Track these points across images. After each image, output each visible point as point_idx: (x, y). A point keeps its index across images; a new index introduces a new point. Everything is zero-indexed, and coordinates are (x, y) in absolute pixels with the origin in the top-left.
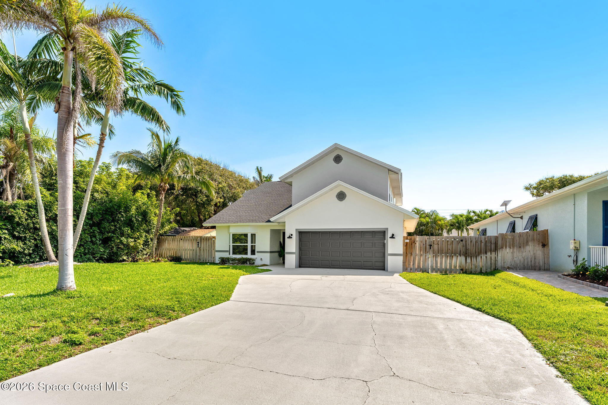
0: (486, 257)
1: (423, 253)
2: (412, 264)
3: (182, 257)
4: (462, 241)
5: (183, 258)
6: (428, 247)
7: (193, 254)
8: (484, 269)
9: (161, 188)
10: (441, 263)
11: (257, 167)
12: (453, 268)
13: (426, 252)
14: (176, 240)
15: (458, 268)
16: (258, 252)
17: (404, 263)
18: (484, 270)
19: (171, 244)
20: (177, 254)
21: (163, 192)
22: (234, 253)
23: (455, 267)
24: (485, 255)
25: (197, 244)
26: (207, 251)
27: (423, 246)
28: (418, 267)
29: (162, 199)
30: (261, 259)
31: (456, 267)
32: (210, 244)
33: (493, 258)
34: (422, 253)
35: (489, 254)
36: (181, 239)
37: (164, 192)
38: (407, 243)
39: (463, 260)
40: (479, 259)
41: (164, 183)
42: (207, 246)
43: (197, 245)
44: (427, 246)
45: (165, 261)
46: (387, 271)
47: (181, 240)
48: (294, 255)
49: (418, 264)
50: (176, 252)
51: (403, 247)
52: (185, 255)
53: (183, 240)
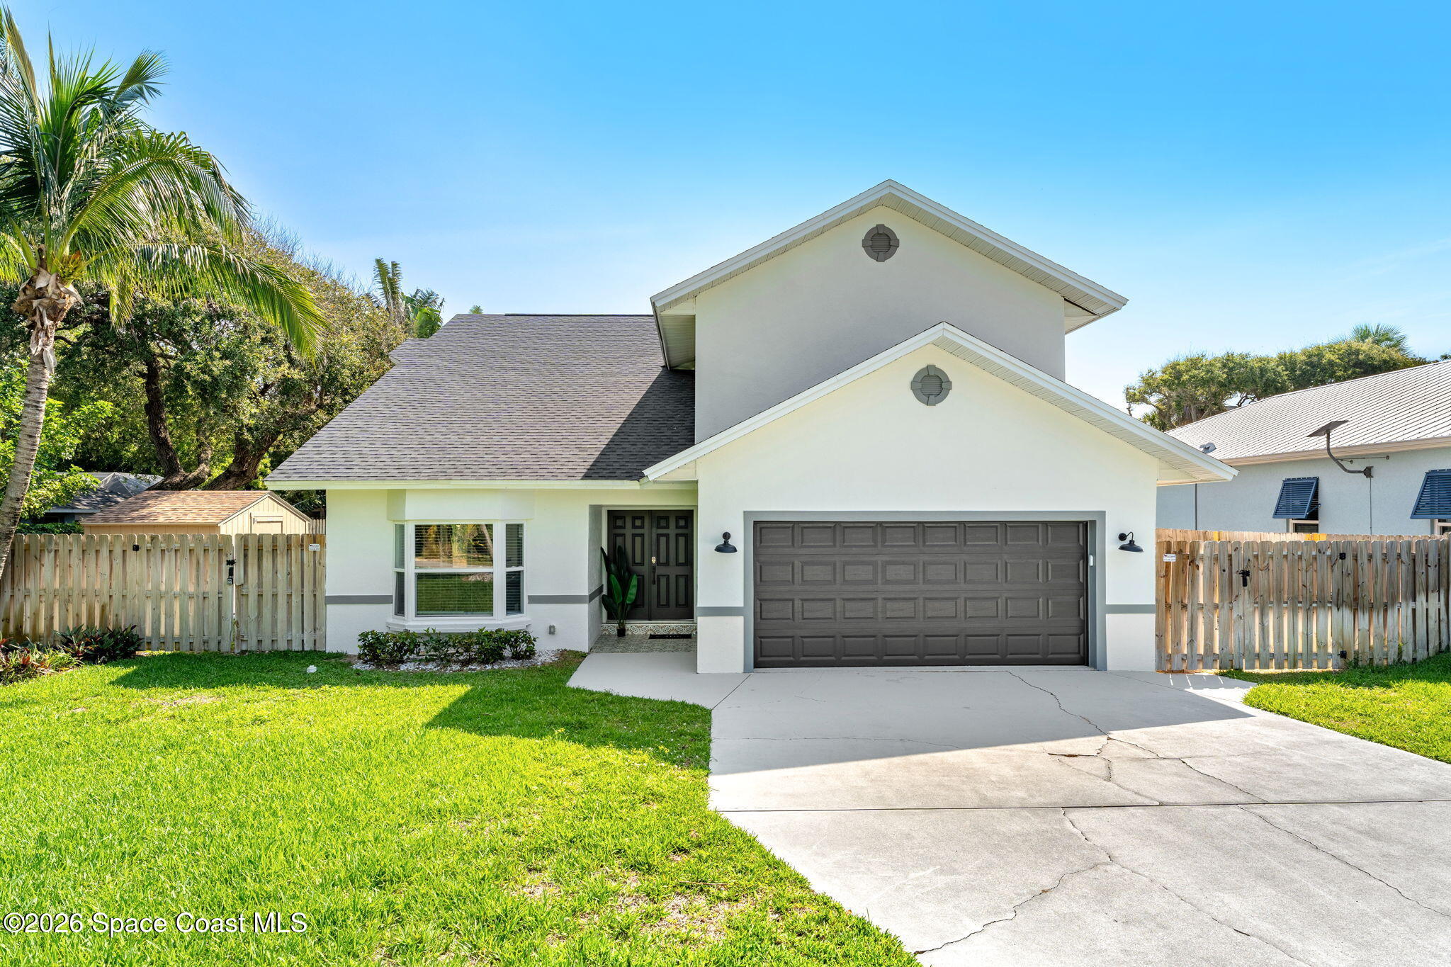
0: (1414, 610)
1: (1222, 600)
2: (1185, 638)
3: (142, 630)
4: (1343, 556)
5: (148, 632)
6: (1237, 578)
7: (200, 614)
8: (1408, 650)
9: (35, 303)
10: (1279, 637)
11: (378, 261)
12: (1315, 649)
13: (1230, 595)
14: (104, 553)
15: (1330, 650)
16: (534, 600)
17: (1160, 636)
18: (1407, 655)
19: (75, 571)
20: (111, 618)
21: (48, 322)
22: (424, 607)
23: (1322, 645)
24: (1411, 605)
25: (225, 568)
26: (282, 600)
27: (1221, 576)
28: (1206, 650)
29: (41, 356)
30: (552, 631)
31: (1326, 646)
32: (295, 569)
33: (1433, 613)
34: (1217, 601)
35: (1421, 598)
36: (136, 548)
37: (55, 320)
38: (1168, 564)
39: (1345, 621)
40: (1392, 616)
41: (53, 278)
42: (282, 575)
43: (225, 575)
44: (1235, 576)
45: (59, 667)
46: (1105, 669)
47: (130, 552)
48: (739, 621)
49: (1205, 640)
50: (103, 608)
51: (1157, 581)
52: (156, 622)
53: (143, 551)
